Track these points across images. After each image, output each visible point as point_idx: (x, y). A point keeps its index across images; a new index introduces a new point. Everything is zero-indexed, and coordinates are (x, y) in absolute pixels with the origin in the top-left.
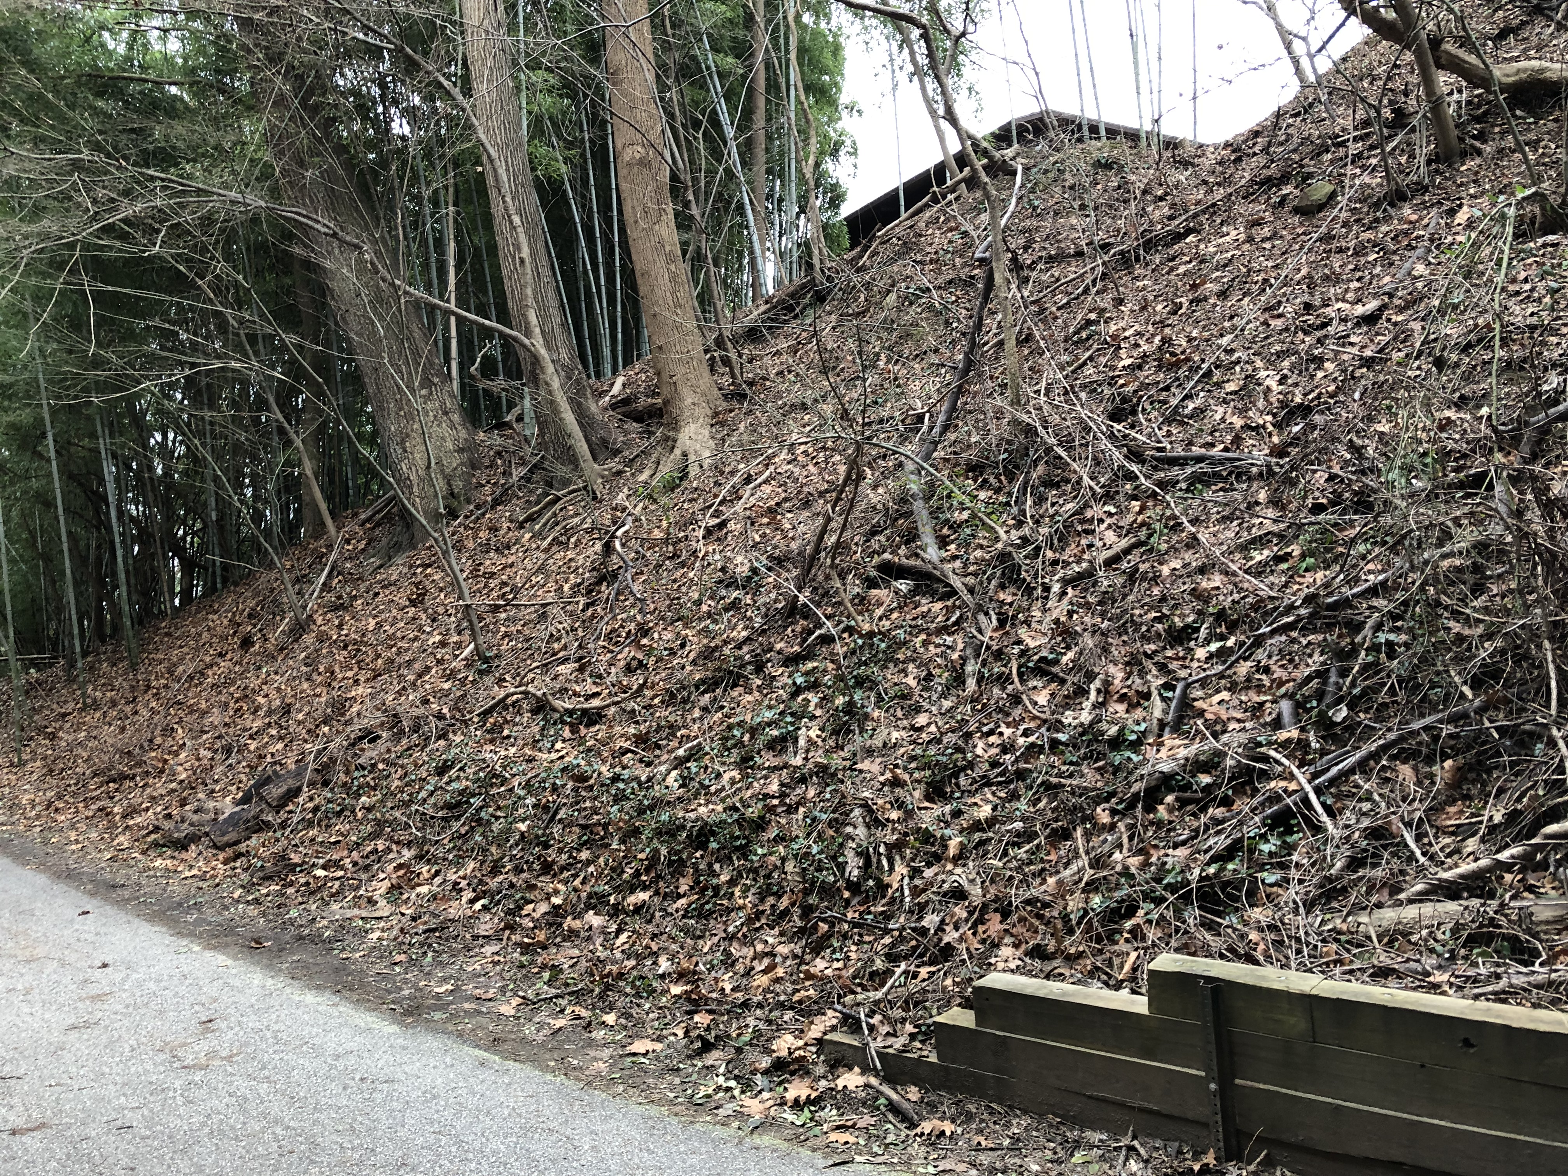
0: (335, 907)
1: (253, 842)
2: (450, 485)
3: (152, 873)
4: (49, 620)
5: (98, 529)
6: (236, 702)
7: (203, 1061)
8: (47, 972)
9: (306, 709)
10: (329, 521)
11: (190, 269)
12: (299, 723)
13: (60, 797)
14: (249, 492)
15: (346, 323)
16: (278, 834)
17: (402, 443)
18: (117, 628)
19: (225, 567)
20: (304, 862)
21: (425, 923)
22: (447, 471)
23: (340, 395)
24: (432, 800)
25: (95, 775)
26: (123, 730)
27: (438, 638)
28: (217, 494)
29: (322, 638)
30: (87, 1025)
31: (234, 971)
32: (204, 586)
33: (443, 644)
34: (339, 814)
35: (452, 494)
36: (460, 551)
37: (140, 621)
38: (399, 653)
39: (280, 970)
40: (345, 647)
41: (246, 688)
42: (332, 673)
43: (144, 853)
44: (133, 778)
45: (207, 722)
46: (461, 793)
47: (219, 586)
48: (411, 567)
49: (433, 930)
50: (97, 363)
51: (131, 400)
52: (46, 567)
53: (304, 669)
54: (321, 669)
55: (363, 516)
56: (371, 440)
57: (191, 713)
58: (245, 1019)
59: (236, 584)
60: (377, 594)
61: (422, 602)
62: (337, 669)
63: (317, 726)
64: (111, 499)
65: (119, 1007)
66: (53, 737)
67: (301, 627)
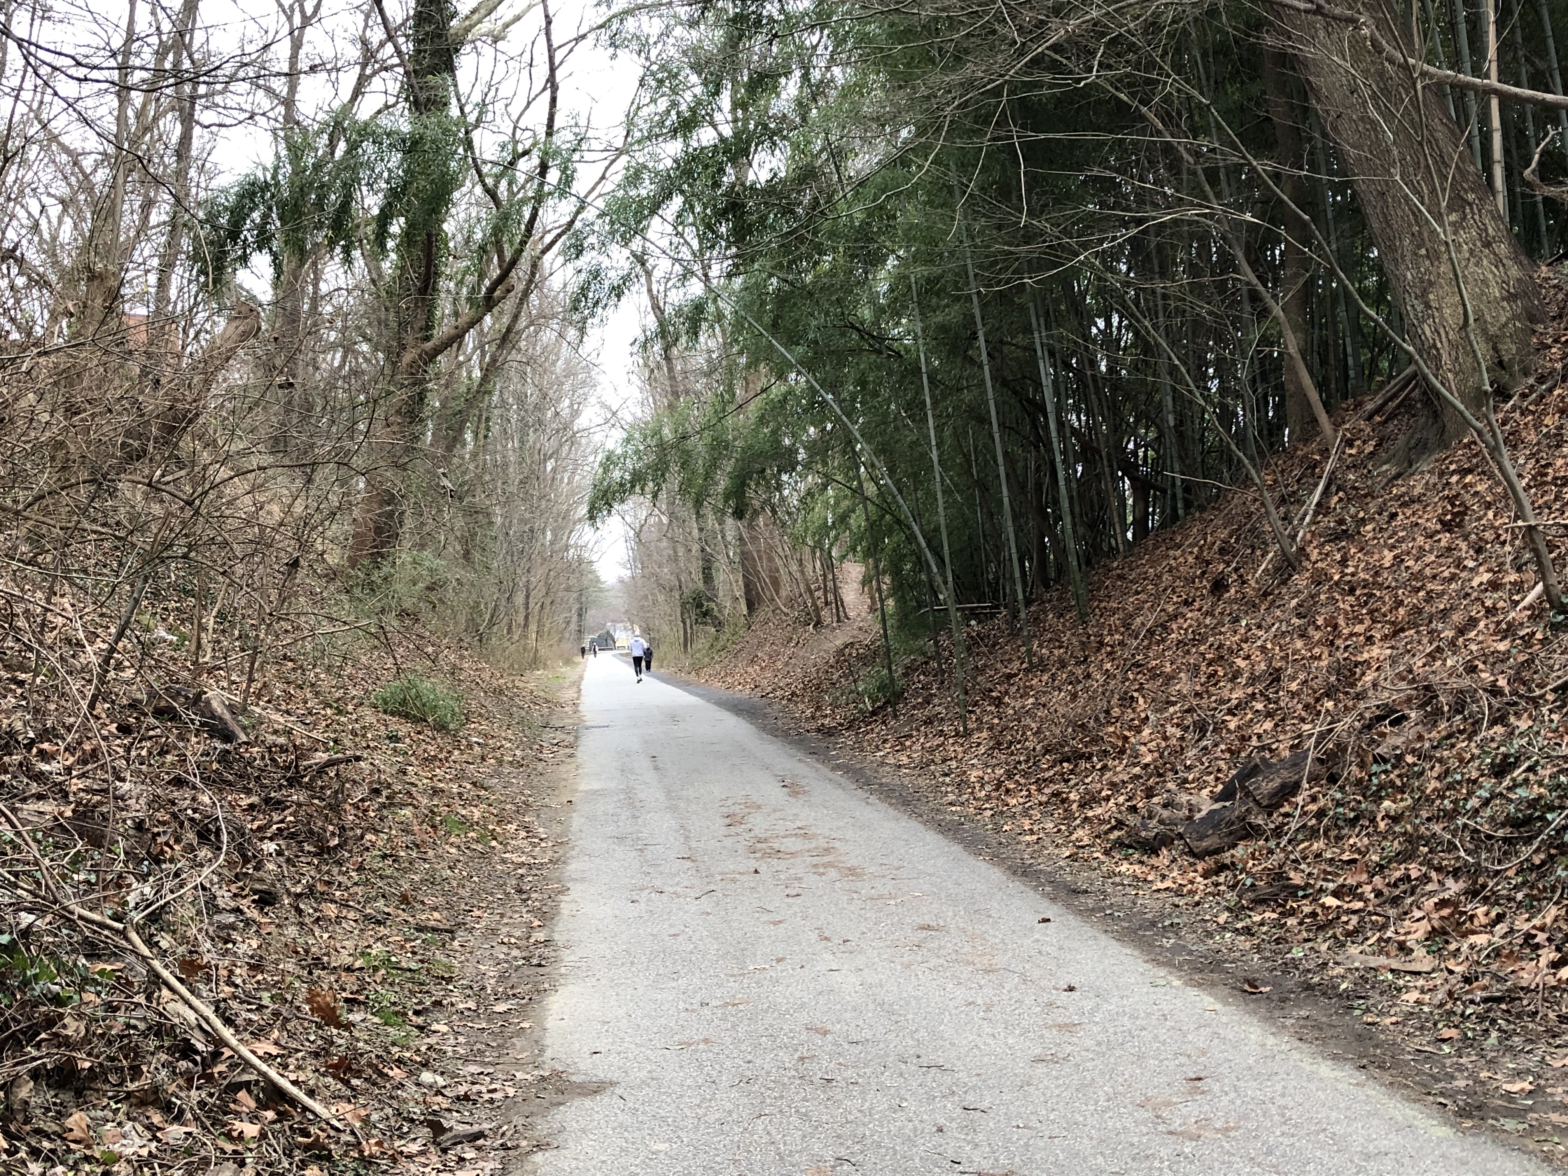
0: (1353, 950)
1: (1239, 851)
2: (1495, 349)
3: (1117, 879)
4: (989, 561)
5: (1037, 448)
6: (1209, 665)
7: (1193, 1129)
8: (1007, 987)
9: (1302, 676)
10: (1323, 417)
11: (1133, 95)
12: (1293, 695)
13: (1010, 775)
14: (1214, 386)
15: (1339, 133)
16: (1272, 844)
17: (1423, 296)
18: (1062, 569)
19: (1187, 488)
20: (1308, 885)
21: (1485, 988)
22: (1492, 330)
23: (1333, 238)
24: (1488, 812)
25: (1047, 751)
26: (1074, 696)
27: (1486, 577)
28: (1174, 390)
29: (1319, 578)
30: (1054, 1060)
31: (1224, 1019)
32: (1162, 512)
33: (1494, 585)
34: (1353, 822)
35: (1501, 364)
36: (1515, 447)
37: (1087, 561)
38: (1429, 599)
39: (1284, 1027)
40: (1352, 591)
41: (1221, 646)
42: (1335, 627)
43: (1107, 853)
44: (1089, 758)
45: (1174, 689)
46: (1533, 803)
47: (1181, 512)
48: (1442, 474)
49: (1498, 1000)
50: (1029, 236)
51: (1066, 280)
52: (982, 497)
53: (1296, 621)
54: (1320, 622)
55: (1370, 406)
56: (1378, 298)
57: (1154, 677)
58: (1241, 1084)
59: (1202, 509)
60: (1393, 516)
61: (1460, 525)
62: (1341, 621)
63: (1317, 700)
64: (1049, 409)
65: (1090, 1043)
66: (998, 702)
67: (1290, 564)
